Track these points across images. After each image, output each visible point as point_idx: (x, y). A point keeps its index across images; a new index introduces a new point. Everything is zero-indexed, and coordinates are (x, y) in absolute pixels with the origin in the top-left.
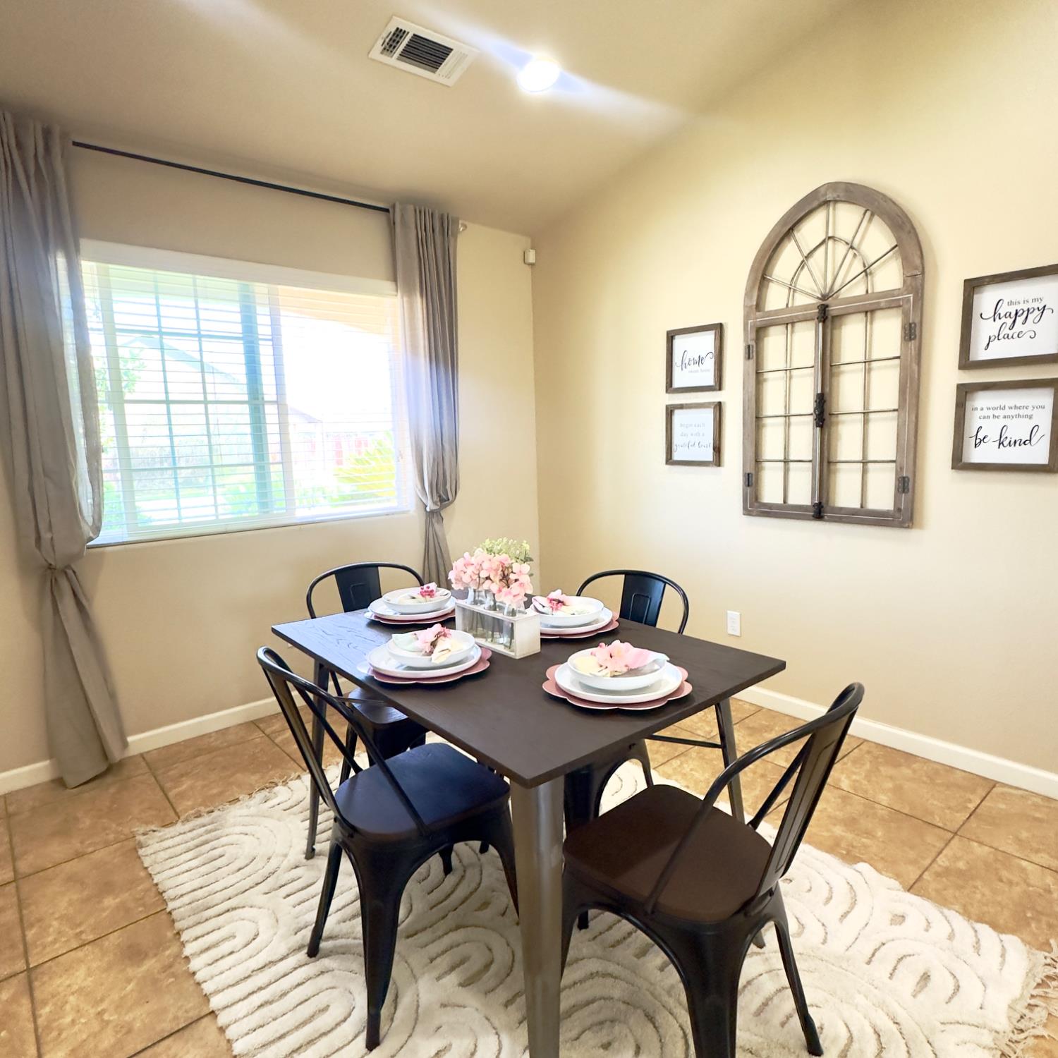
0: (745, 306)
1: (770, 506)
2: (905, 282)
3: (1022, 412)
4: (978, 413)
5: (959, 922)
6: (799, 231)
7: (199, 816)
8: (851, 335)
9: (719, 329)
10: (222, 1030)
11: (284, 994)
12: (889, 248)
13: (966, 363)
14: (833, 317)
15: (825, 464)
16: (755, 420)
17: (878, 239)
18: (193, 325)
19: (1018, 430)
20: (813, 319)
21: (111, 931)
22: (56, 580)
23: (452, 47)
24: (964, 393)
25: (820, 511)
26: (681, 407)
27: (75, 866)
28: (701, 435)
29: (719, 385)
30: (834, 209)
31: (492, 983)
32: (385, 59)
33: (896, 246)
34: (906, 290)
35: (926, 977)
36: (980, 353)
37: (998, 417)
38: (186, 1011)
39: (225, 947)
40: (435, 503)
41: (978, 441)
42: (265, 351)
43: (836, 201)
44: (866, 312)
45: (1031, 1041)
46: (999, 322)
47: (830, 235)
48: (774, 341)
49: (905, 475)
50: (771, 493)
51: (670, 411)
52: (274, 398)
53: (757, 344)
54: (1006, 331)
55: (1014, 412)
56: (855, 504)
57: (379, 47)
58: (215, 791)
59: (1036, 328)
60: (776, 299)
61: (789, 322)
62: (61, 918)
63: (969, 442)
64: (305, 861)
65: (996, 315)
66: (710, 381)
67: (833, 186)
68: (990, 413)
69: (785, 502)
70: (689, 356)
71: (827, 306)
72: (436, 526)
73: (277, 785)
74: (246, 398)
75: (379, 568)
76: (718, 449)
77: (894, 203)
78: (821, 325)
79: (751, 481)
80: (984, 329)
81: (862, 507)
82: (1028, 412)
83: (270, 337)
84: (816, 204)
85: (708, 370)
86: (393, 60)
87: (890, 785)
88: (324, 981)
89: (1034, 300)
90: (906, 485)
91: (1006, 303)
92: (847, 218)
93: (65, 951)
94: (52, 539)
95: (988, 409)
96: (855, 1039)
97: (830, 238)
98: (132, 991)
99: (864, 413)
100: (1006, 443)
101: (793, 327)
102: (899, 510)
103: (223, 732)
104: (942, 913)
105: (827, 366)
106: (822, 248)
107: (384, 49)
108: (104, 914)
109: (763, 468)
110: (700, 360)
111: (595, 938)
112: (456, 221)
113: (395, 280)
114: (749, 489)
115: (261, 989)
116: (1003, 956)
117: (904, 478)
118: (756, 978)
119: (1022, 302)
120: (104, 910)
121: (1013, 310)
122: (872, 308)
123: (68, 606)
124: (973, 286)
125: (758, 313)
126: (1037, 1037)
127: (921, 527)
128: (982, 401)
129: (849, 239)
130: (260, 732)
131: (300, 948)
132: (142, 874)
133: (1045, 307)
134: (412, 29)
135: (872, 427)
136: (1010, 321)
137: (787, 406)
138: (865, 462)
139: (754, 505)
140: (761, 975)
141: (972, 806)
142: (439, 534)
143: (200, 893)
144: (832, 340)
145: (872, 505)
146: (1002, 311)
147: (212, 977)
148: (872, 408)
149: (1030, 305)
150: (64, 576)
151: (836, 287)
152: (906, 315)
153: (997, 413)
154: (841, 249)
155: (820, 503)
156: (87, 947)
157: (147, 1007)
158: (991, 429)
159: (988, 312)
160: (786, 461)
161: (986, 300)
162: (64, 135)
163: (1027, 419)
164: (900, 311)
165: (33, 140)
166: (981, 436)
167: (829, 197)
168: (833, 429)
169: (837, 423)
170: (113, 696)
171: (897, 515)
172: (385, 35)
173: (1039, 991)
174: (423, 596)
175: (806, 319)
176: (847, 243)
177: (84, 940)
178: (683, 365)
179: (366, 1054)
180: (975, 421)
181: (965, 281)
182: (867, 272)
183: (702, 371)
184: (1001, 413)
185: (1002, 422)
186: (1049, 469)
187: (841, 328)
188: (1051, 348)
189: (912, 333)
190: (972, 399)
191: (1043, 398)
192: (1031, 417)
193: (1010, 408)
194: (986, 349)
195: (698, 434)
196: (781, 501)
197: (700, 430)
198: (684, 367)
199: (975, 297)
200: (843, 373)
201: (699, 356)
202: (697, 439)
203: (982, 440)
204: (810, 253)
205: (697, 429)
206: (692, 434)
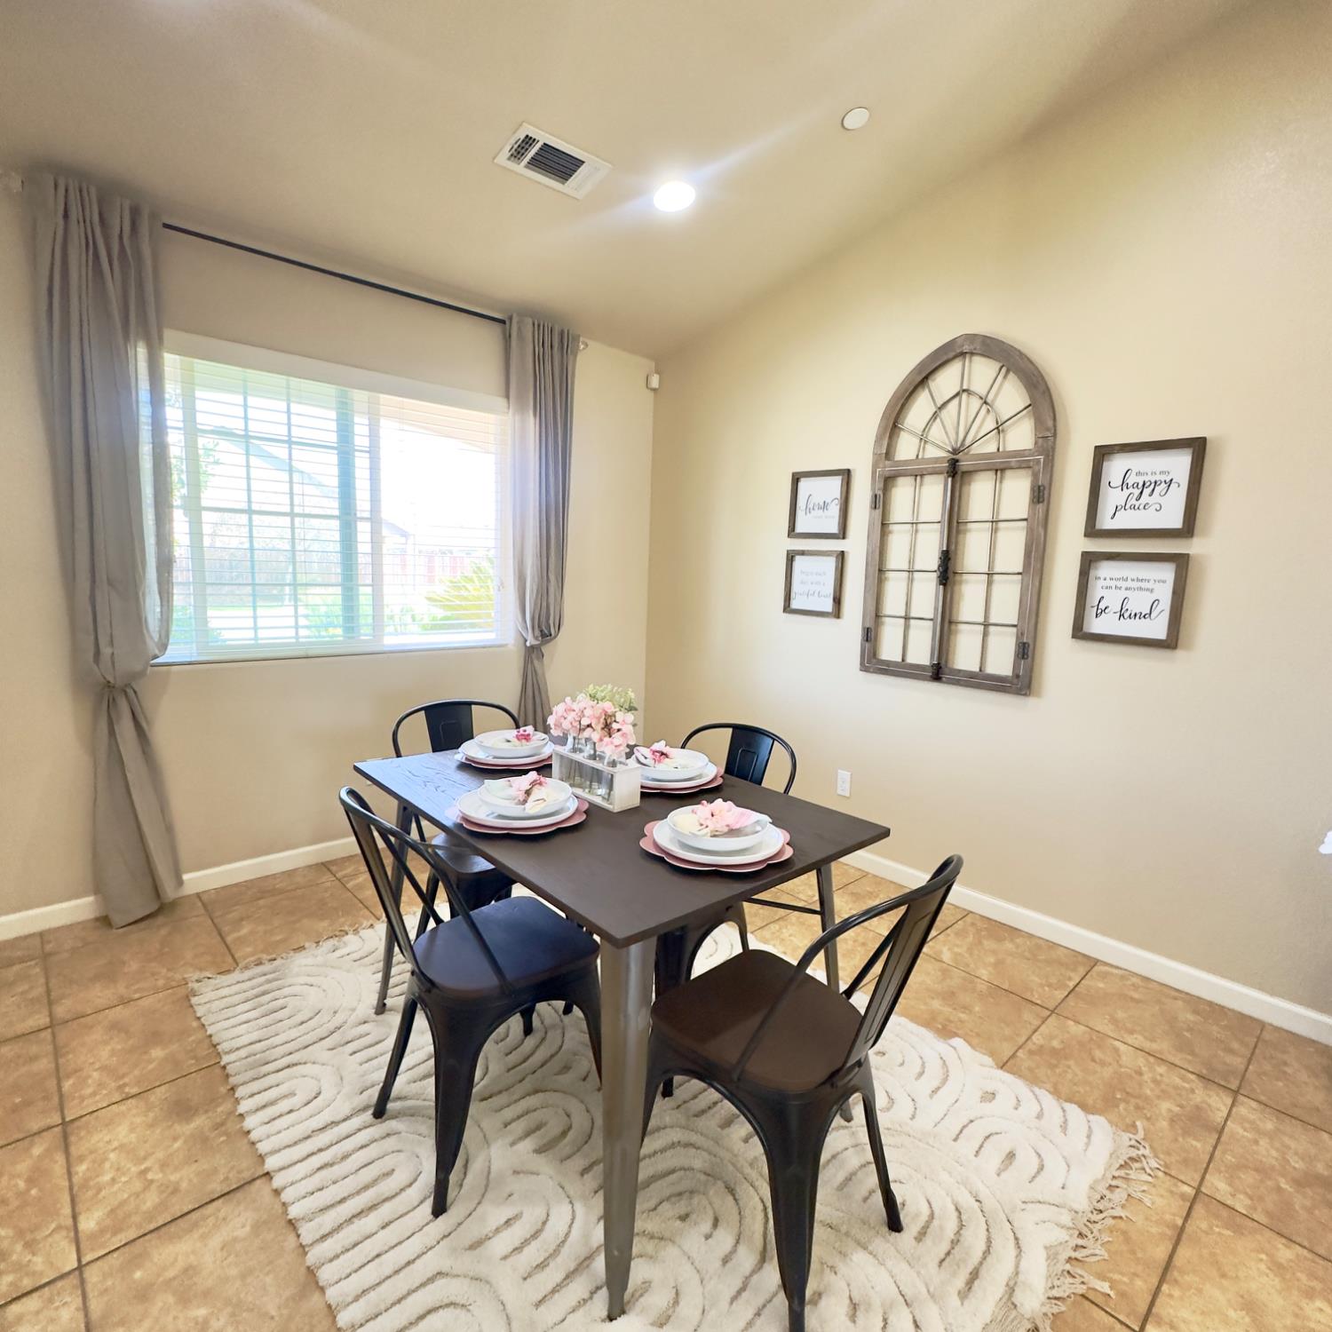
0: (874, 454)
1: (888, 663)
2: (1036, 443)
3: (1144, 585)
4: (1101, 583)
5: (1048, 1100)
6: (933, 380)
7: (259, 963)
8: (980, 492)
9: (846, 475)
10: (277, 1192)
11: (345, 1157)
12: (1023, 407)
13: (1092, 531)
14: (963, 473)
15: (946, 623)
16: (878, 572)
17: (1012, 397)
18: (283, 430)
19: (1139, 603)
20: (941, 473)
21: (158, 1084)
22: (114, 699)
23: (583, 160)
24: (1089, 561)
25: (938, 672)
26: (803, 553)
27: (119, 1013)
28: (822, 584)
29: (843, 533)
30: (970, 361)
31: (568, 1150)
32: (512, 165)
33: (1030, 405)
34: (1037, 451)
35: (1011, 1156)
36: (1106, 522)
37: (1120, 588)
38: (239, 1172)
39: (283, 1106)
40: (536, 638)
41: (1100, 611)
42: (361, 463)
43: (972, 354)
44: (997, 471)
45: (1110, 1222)
46: (1126, 492)
47: (965, 387)
48: (902, 492)
49: (1025, 641)
50: (889, 650)
51: (791, 557)
52: (367, 515)
53: (884, 494)
54: (1132, 501)
55: (1136, 584)
56: (974, 667)
57: (506, 153)
58: (278, 938)
59: (1162, 500)
60: (906, 448)
61: (919, 473)
62: (103, 1068)
63: (1090, 612)
64: (375, 1016)
65: (1124, 485)
66: (834, 529)
67: (971, 338)
68: (1113, 583)
69: (903, 660)
70: (814, 500)
71: (957, 461)
72: (536, 662)
73: (347, 934)
74: (337, 513)
75: (473, 706)
76: (838, 601)
77: (1031, 362)
78: (950, 479)
79: (870, 636)
80: (1112, 498)
81: (981, 670)
82: (1149, 585)
83: (367, 449)
84: (951, 355)
85: (833, 517)
86: (520, 168)
87: (992, 960)
88: (390, 1143)
89: (1162, 472)
90: (1026, 651)
91: (1134, 473)
92: (982, 372)
93: (105, 1105)
94: (113, 654)
95: (1111, 579)
96: (936, 1215)
97: (964, 391)
98: (178, 1149)
99: (988, 574)
100: (1126, 615)
101: (922, 479)
102: (1018, 676)
103: (290, 874)
104: (1032, 1091)
105: (954, 522)
106: (956, 401)
107: (512, 155)
108: (151, 1066)
109: (883, 623)
110: (825, 506)
111: (678, 1107)
112: (576, 339)
113: (507, 396)
114: (867, 645)
115: (320, 1150)
116: (1089, 1137)
117: (1024, 644)
118: (842, 1152)
119: (1149, 474)
120: (150, 1062)
121: (1141, 480)
122: (1002, 466)
123: (126, 728)
124: (1103, 453)
125: (887, 462)
126: (1114, 1218)
127: (1038, 695)
128: (1105, 571)
129: (983, 393)
130: (331, 876)
131: (365, 1109)
132: (195, 1024)
133: (1171, 480)
134: (543, 138)
135: (996, 588)
136: (1137, 492)
137: (911, 561)
138: (986, 625)
139: (871, 661)
140: (846, 1149)
141: (1072, 984)
142: (539, 672)
143: (258, 1047)
144: (960, 496)
145: (991, 669)
146: (1130, 481)
147: (268, 1137)
148: (997, 570)
149: (1158, 477)
150: (124, 696)
151: (968, 442)
152: (1035, 476)
153: (1119, 584)
154: (975, 403)
155: (939, 664)
156: (130, 1100)
157: (194, 1166)
158: (1112, 600)
159: (1117, 481)
160: (907, 618)
161: (1116, 468)
162: (153, 216)
163: (1148, 593)
164: (1030, 472)
165: (119, 221)
166: (1102, 606)
167: (966, 348)
168: (956, 588)
169: (961, 583)
170: (169, 829)
171: (1015, 681)
172: (513, 141)
173: (1122, 1173)
174: (518, 739)
175: (935, 473)
176: (981, 398)
177: (127, 1093)
178: (808, 510)
179: (431, 1221)
180: (1097, 591)
181: (1096, 447)
182: (999, 428)
183: (826, 517)
184: (1123, 584)
185: (1123, 594)
186: (1170, 643)
187: (970, 485)
188: (1176, 522)
189: (1041, 495)
190: (1096, 568)
191: (1167, 573)
192: (1152, 591)
193: (1133, 580)
194: (1112, 518)
195: (818, 583)
196: (899, 659)
197: (821, 579)
198: (808, 512)
199: (1105, 464)
200: (969, 531)
201: (824, 502)
202: (817, 588)
203: (1103, 611)
204: (944, 405)
205: (817, 578)
206: (812, 583)
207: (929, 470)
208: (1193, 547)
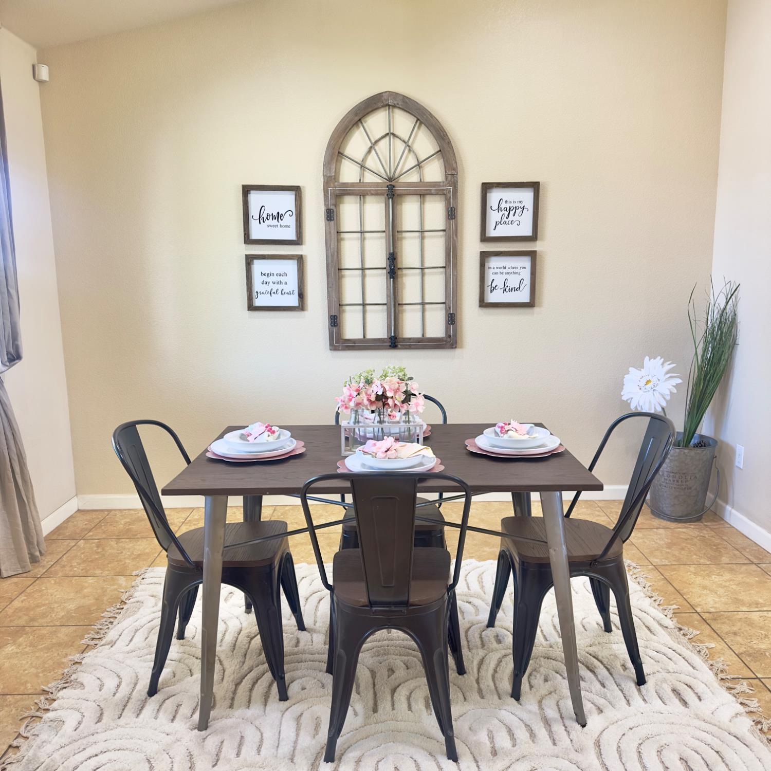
0: (324, 176)
1: (351, 341)
2: (446, 178)
3: (515, 270)
4: (492, 271)
8: (409, 210)
9: (298, 191)
12: (434, 152)
13: (484, 238)
14: (398, 195)
15: (395, 306)
16: (335, 271)
17: (425, 144)
19: (513, 282)
20: (384, 195)
24: (484, 256)
25: (394, 342)
26: (261, 257)
28: (284, 283)
29: (298, 241)
30: (394, 112)
33: (439, 151)
34: (448, 183)
36: (492, 233)
37: (502, 273)
41: (492, 288)
43: (394, 106)
44: (421, 195)
46: (501, 213)
47: (391, 131)
48: (349, 210)
49: (451, 312)
50: (352, 329)
51: (249, 261)
53: (335, 208)
54: (505, 219)
55: (511, 271)
56: (417, 334)
59: (520, 219)
60: (349, 174)
61: (361, 192)
63: (488, 289)
65: (499, 209)
66: (291, 235)
67: (395, 95)
68: (498, 271)
69: (364, 337)
70: (267, 211)
71: (394, 187)
76: (301, 296)
78: (391, 200)
79: (335, 321)
80: (494, 217)
81: (423, 336)
82: (518, 271)
84: (379, 104)
85: (289, 226)
89: (519, 202)
90: (452, 319)
91: (504, 201)
92: (403, 123)
95: (497, 268)
97: (391, 134)
99: (422, 269)
100: (507, 290)
101: (364, 198)
102: (450, 336)
106: (386, 140)
109: (344, 311)
110: (279, 216)
114: (335, 329)
117: (451, 314)
119: (512, 202)
121: (508, 206)
122: (424, 192)
124: (486, 188)
125: (336, 183)
127: (462, 347)
128: (494, 263)
129: (406, 139)
133: (524, 206)
135: (427, 279)
136: (507, 213)
137: (363, 261)
138: (423, 304)
139: (339, 341)
145: (430, 334)
146: (503, 206)
148: (427, 265)
149: (511, 205)
151: (398, 173)
152: (448, 201)
153: (502, 270)
154: (399, 146)
155: (395, 335)
158: (499, 281)
159: (495, 207)
160: (364, 305)
161: (494, 198)
163: (518, 275)
164: (443, 198)
166: (494, 285)
167: (390, 102)
168: (399, 280)
169: (402, 276)
171: (448, 340)
175: (377, 194)
176: (404, 142)
178: (261, 219)
180: (490, 276)
181: (483, 184)
182: (419, 165)
183: (281, 226)
184: (504, 271)
185: (505, 276)
186: (530, 305)
187: (401, 204)
188: (528, 232)
189: (452, 214)
190: (488, 262)
191: (526, 262)
192: (519, 274)
193: (509, 268)
194: (495, 229)
195: (280, 283)
196: (361, 337)
197: (283, 279)
198: (262, 221)
199: (488, 195)
200: (405, 238)
201: (278, 213)
202: (280, 287)
203: (494, 288)
204: (377, 142)
205: (279, 279)
206: (274, 283)
207: (372, 192)
208: (537, 246)
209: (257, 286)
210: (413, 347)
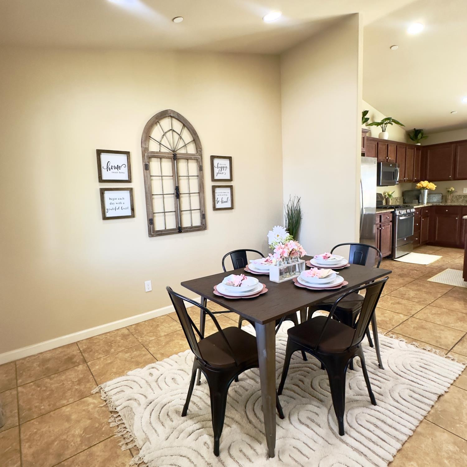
0: (142, 147)
1: (160, 231)
2: (197, 152)
3: (225, 194)
4: (217, 194)
6: (160, 123)
8: (183, 166)
9: (128, 154)
12: (191, 140)
13: (213, 180)
14: (177, 159)
17: (187, 137)
19: (225, 200)
20: (169, 158)
24: (214, 188)
25: (180, 230)
26: (108, 189)
28: (122, 203)
29: (130, 180)
30: (174, 120)
33: (193, 140)
34: (199, 155)
36: (216, 178)
43: (173, 117)
44: (187, 159)
46: (219, 169)
47: (173, 129)
49: (203, 213)
50: (159, 226)
51: (102, 191)
54: (220, 172)
56: (189, 225)
59: (225, 172)
60: (153, 147)
63: (216, 202)
65: (218, 167)
67: (173, 112)
69: (166, 229)
70: (112, 164)
71: (175, 154)
76: (133, 209)
78: (175, 161)
79: (151, 222)
80: (216, 170)
81: (192, 226)
84: (167, 115)
89: (224, 165)
90: (203, 217)
91: (219, 164)
95: (219, 193)
99: (189, 194)
100: (223, 202)
101: (162, 159)
102: (203, 224)
106: (170, 132)
109: (155, 216)
114: (151, 226)
117: (202, 215)
121: (221, 166)
122: (189, 158)
124: (213, 158)
125: (149, 151)
127: (208, 229)
128: (218, 191)
129: (179, 133)
133: (226, 167)
135: (192, 198)
137: (162, 191)
145: (195, 224)
146: (219, 166)
148: (191, 192)
152: (198, 163)
155: (179, 227)
158: (220, 199)
159: (216, 166)
166: (218, 201)
167: (172, 115)
168: (181, 199)
169: (182, 197)
171: (203, 226)
176: (179, 135)
180: (216, 196)
181: (211, 156)
182: (185, 146)
183: (120, 173)
184: (221, 194)
185: (222, 196)
186: (232, 208)
187: (179, 163)
189: (201, 168)
190: (215, 190)
191: (228, 190)
192: (227, 195)
193: (223, 193)
194: (217, 176)
195: (121, 203)
196: (164, 229)
197: (122, 201)
198: (108, 170)
199: (214, 161)
200: (181, 179)
201: (118, 166)
202: (120, 206)
203: (218, 202)
204: (166, 133)
205: (120, 201)
206: (117, 203)
207: (166, 156)
208: (232, 183)
209: (107, 206)
210: (188, 231)
